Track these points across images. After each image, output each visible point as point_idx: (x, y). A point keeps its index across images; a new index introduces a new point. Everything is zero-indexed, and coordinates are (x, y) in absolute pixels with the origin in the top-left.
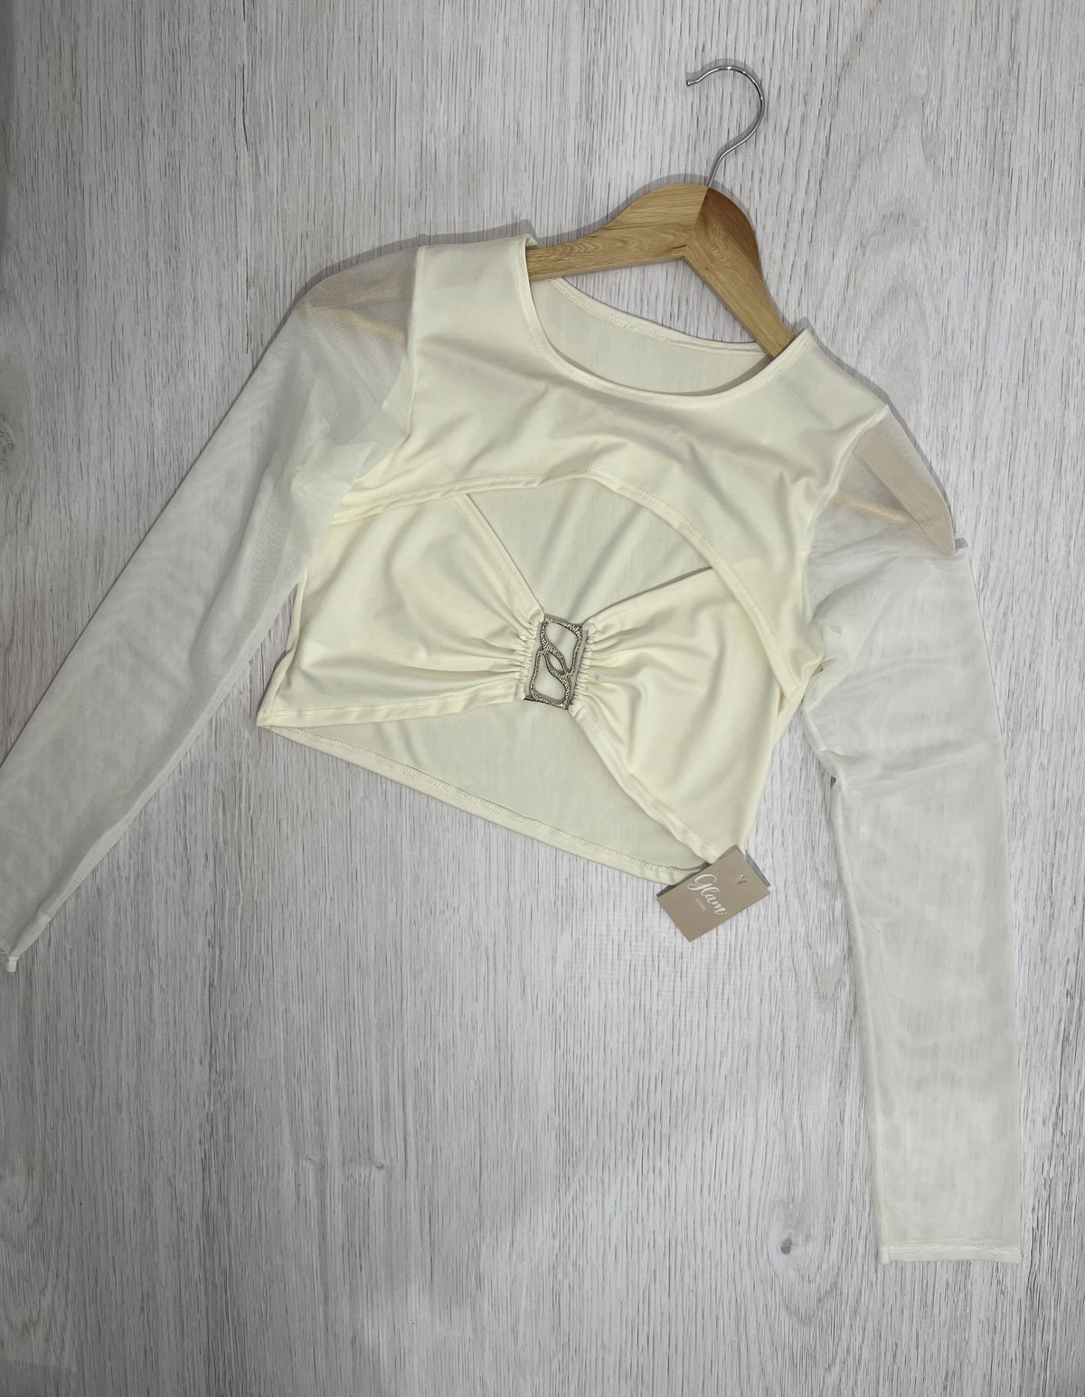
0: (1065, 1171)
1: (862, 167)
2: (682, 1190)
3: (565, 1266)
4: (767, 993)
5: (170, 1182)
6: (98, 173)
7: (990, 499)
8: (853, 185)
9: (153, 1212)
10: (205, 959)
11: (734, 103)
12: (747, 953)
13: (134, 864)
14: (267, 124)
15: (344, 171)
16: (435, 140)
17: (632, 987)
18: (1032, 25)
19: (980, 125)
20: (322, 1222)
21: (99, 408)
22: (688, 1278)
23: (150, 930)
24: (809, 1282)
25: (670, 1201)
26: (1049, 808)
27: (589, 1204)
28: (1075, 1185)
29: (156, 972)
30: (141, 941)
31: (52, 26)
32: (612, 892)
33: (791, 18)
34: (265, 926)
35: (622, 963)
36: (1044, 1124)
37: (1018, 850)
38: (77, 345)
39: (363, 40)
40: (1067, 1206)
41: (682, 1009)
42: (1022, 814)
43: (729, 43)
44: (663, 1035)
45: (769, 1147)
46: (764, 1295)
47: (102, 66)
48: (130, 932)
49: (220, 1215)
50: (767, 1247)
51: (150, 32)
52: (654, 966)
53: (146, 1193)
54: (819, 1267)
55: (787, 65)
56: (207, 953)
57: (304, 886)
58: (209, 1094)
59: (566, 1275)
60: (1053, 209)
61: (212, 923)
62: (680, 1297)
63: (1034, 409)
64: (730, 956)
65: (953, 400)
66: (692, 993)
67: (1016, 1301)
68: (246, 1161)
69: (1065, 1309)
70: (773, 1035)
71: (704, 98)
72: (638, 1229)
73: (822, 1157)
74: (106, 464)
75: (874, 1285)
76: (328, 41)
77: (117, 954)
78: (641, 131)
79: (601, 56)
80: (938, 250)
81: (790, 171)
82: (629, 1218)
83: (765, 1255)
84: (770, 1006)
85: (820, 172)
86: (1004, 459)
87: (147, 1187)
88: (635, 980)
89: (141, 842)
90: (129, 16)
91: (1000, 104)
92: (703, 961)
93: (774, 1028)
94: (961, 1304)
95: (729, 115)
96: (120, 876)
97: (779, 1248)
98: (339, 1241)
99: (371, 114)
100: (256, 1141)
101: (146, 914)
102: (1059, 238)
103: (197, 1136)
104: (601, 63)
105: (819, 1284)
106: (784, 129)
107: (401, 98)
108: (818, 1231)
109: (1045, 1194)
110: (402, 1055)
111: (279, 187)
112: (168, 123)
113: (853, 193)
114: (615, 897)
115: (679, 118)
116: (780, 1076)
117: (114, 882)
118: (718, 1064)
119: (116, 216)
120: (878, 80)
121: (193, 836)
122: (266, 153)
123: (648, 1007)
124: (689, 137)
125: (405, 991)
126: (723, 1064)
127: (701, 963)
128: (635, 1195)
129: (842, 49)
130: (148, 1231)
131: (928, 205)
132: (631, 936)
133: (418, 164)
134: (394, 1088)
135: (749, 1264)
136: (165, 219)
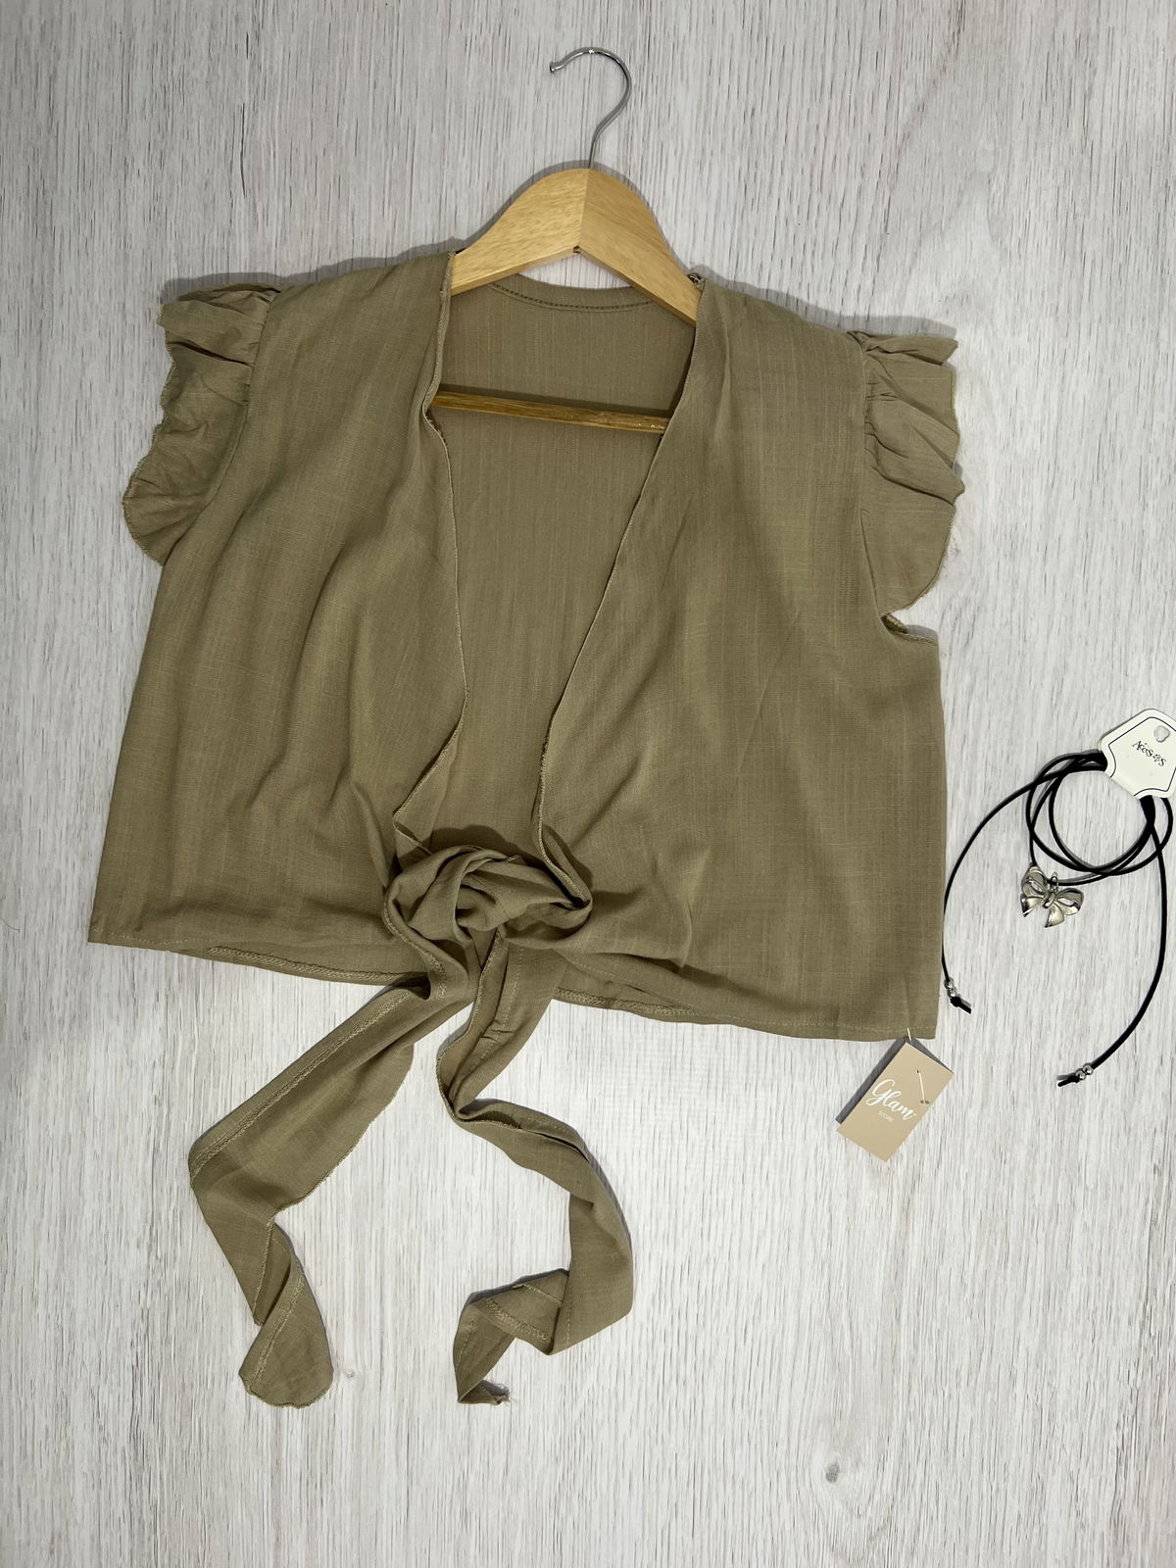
0: (1154, 1380)
1: (923, 244)
2: (710, 1403)
3: (569, 1500)
4: (812, 1166)
5: (93, 1394)
6: (72, 215)
7: (1063, 605)
8: (913, 263)
9: (70, 1434)
10: (150, 1119)
11: (786, 171)
12: (791, 1119)
13: (70, 1003)
14: (268, 170)
15: (353, 224)
16: (456, 197)
17: (656, 1158)
18: (1106, 102)
19: (1050, 205)
20: (277, 1444)
21: (58, 473)
22: (716, 1513)
23: (85, 1083)
24: (859, 1516)
25: (696, 1417)
26: (1132, 954)
27: (600, 1422)
28: (1166, 1395)
29: (89, 1133)
30: (74, 1095)
31: (29, 52)
32: (635, 1046)
33: (848, 84)
34: (223, 1078)
35: (645, 1128)
36: (1130, 1323)
37: (1098, 1003)
38: (37, 402)
39: (379, 85)
40: (1157, 1422)
41: (715, 1185)
42: (1102, 960)
43: (781, 110)
44: (691, 1215)
45: (813, 1349)
46: (806, 1533)
47: (83, 98)
48: (60, 1087)
49: (152, 1435)
50: (809, 1473)
51: (139, 63)
52: (682, 1134)
53: (62, 1408)
54: (871, 1498)
55: (843, 131)
56: (152, 1112)
57: (272, 1034)
58: (146, 1285)
59: (569, 1509)
60: (1129, 298)
61: (160, 1075)
62: (706, 1537)
63: (1110, 510)
64: (771, 1121)
65: (1023, 497)
66: (726, 1165)
67: (1097, 1536)
68: (187, 1369)
69: (1155, 1546)
70: (819, 1214)
71: (752, 165)
72: (658, 1451)
73: (875, 1364)
74: (63, 536)
75: (935, 1518)
76: (341, 85)
77: (43, 1110)
78: (684, 196)
79: (642, 116)
80: (1005, 335)
81: (845, 244)
82: (648, 1438)
83: (808, 1484)
84: (816, 1181)
85: (878, 248)
86: (1078, 562)
87: (64, 1402)
88: (660, 1150)
89: (79, 977)
90: (117, 47)
91: (1072, 184)
92: (740, 1127)
93: (820, 1209)
94: (1035, 1540)
95: (780, 184)
96: (52, 1017)
97: (825, 1475)
98: (297, 1470)
99: (386, 165)
100: (202, 1340)
101: (81, 1064)
102: (1135, 327)
103: (129, 1336)
104: (641, 123)
105: (871, 1519)
106: (840, 201)
107: (419, 149)
108: (869, 1453)
109: (1131, 1407)
110: (382, 1238)
111: (279, 239)
112: (156, 163)
113: (913, 271)
114: (639, 1049)
115: (725, 184)
116: (826, 1266)
117: (45, 1025)
118: (754, 1251)
119: (91, 262)
120: (941, 154)
121: (143, 973)
122: (265, 200)
123: (674, 1183)
124: (736, 206)
125: (387, 1162)
126: (761, 1251)
127: (737, 1130)
128: (654, 1410)
129: (903, 119)
130: (63, 1454)
131: (995, 286)
132: (656, 1097)
133: (436, 220)
134: (371, 1280)
135: (789, 1495)
136: (146, 269)
